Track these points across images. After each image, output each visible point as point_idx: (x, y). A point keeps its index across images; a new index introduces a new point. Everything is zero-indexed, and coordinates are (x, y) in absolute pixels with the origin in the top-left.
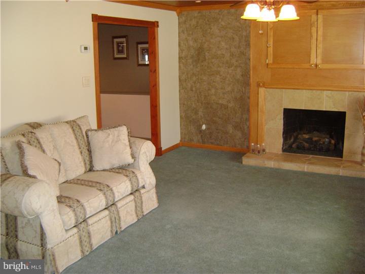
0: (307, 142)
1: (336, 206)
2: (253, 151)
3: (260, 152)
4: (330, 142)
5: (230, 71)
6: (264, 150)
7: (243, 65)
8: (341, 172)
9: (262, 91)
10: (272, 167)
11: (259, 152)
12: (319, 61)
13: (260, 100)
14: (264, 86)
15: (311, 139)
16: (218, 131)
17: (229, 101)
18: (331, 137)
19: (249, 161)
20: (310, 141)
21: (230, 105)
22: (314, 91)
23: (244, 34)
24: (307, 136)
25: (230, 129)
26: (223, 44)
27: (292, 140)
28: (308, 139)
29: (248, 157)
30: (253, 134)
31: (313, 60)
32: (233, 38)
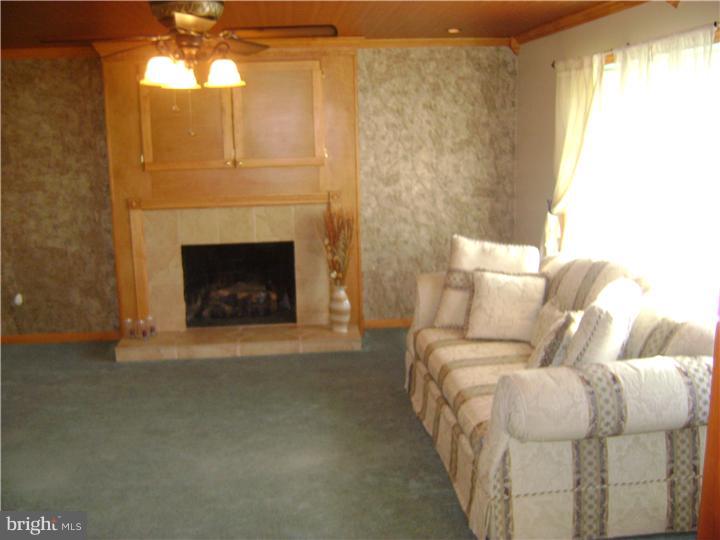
0: (227, 303)
1: (316, 406)
2: (132, 333)
3: (147, 333)
4: (268, 298)
5: (65, 182)
6: (152, 330)
7: (90, 169)
8: (303, 347)
9: (136, 215)
10: (176, 357)
11: (144, 334)
12: (239, 154)
13: (134, 233)
14: (139, 206)
15: (233, 297)
16: (50, 304)
17: (68, 242)
18: (268, 288)
19: (129, 354)
20: (232, 300)
21: (73, 248)
22: (235, 210)
23: (89, 107)
24: (225, 293)
25: (76, 297)
26: (46, 127)
27: (199, 303)
28: (229, 297)
29: (125, 346)
30: (126, 300)
31: (229, 152)
32: (67, 116)
